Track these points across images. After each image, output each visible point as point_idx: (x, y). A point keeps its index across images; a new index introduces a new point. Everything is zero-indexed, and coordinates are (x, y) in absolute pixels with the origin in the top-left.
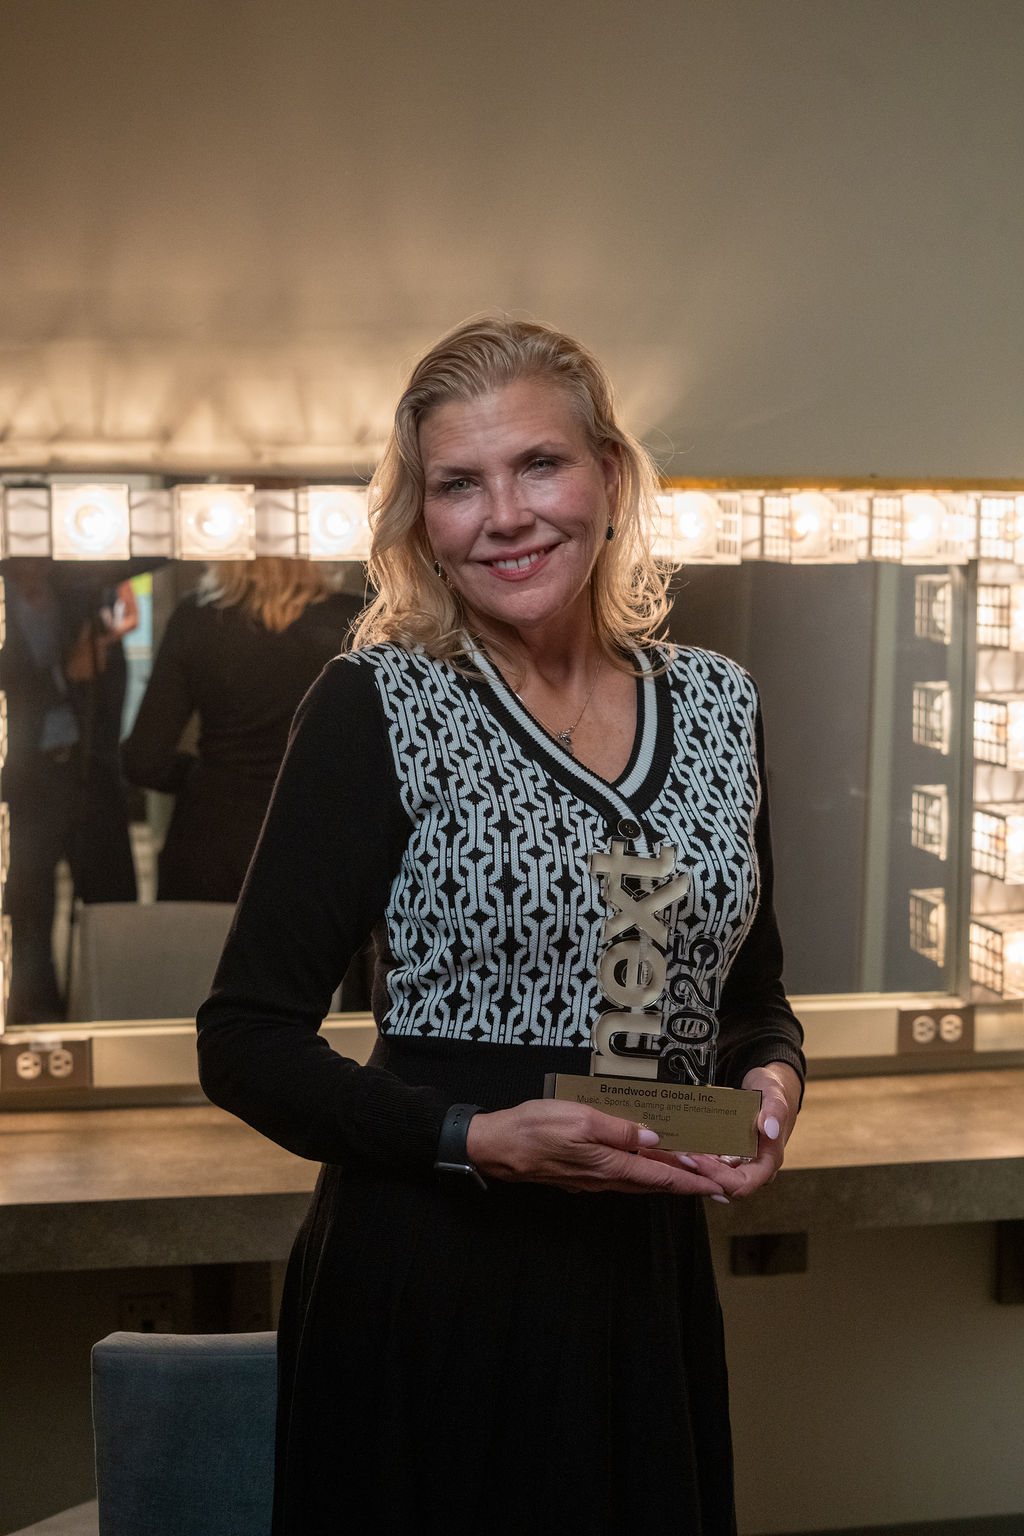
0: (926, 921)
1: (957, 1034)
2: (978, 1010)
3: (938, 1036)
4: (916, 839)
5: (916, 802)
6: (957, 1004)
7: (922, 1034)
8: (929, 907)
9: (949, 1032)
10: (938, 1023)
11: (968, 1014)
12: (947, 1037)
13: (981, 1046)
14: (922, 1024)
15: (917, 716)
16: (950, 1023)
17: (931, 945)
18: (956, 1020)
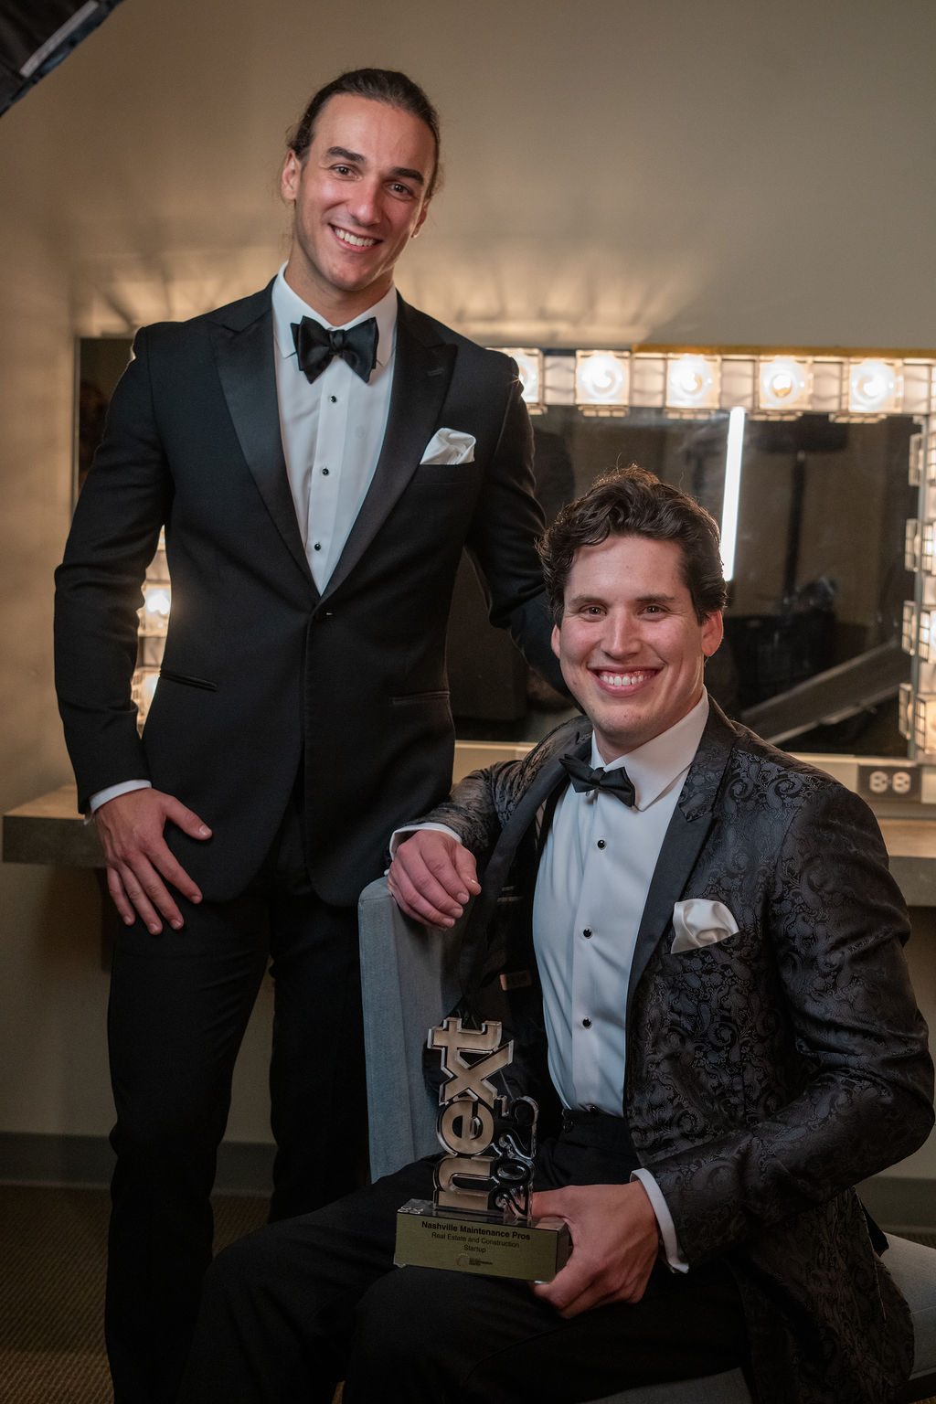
1: (906, 788)
2: (925, 770)
3: (890, 787)
6: (908, 764)
7: (877, 785)
9: (900, 785)
10: (891, 778)
11: (916, 774)
12: (897, 789)
13: (926, 799)
14: (878, 777)
16: (900, 778)
18: (906, 777)
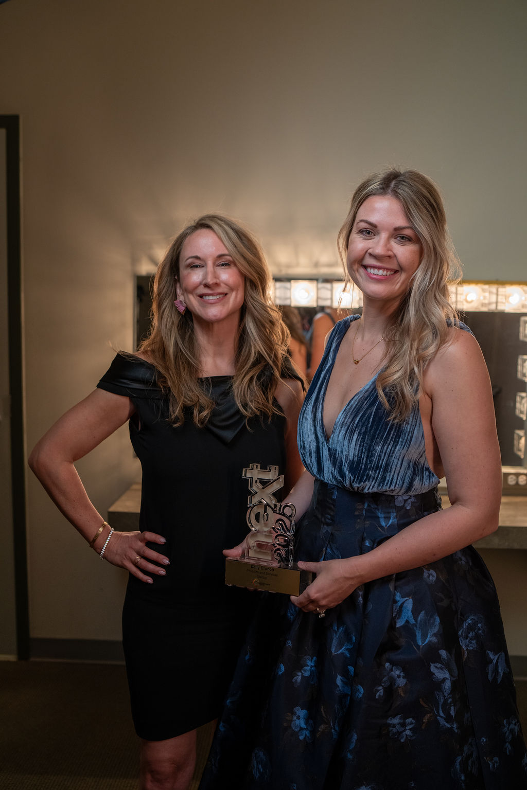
0: (519, 443)
1: (524, 482)
3: (517, 483)
4: (517, 412)
5: (518, 399)
7: (511, 482)
8: (520, 437)
9: (522, 482)
10: (517, 478)
14: (512, 478)
15: (519, 368)
16: (522, 478)
17: (520, 450)
18: (524, 477)
